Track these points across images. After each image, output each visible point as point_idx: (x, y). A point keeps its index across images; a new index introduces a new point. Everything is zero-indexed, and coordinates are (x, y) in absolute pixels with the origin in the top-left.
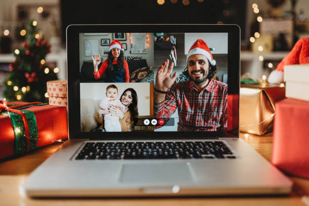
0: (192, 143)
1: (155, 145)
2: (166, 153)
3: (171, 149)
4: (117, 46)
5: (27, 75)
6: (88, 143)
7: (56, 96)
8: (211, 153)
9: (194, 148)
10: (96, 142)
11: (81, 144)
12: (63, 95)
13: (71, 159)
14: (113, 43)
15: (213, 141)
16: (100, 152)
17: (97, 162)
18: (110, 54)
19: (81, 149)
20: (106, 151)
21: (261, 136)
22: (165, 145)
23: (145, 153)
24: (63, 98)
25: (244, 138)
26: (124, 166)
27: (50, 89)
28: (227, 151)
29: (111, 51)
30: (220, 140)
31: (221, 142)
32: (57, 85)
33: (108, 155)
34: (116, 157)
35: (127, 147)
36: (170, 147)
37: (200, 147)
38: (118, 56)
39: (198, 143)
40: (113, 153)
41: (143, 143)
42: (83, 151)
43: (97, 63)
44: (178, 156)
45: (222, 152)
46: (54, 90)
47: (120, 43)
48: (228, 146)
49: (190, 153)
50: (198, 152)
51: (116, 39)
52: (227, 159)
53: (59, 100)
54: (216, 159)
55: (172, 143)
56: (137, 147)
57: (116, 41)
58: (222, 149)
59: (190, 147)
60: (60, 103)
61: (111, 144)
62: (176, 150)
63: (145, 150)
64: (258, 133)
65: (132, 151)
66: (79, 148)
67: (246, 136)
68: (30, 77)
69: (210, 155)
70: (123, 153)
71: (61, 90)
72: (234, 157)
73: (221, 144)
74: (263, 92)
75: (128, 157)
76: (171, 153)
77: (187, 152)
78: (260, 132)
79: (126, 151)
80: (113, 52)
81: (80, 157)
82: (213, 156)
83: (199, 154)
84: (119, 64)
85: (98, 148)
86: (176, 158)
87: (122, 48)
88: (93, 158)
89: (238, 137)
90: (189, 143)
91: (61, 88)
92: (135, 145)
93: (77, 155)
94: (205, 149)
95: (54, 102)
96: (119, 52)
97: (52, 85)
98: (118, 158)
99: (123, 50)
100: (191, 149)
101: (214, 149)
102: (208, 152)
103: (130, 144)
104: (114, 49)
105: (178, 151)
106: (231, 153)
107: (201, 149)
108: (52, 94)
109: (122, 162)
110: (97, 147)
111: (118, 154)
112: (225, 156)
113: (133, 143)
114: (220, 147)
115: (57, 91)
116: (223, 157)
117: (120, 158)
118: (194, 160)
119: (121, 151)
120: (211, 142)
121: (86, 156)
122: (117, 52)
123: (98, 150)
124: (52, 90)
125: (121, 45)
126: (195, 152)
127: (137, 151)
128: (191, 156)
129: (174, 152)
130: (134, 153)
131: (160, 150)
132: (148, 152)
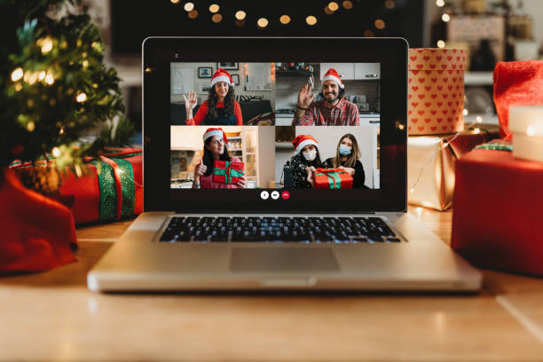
0: (334, 219)
1: (278, 221)
2: (295, 233)
3: (301, 228)
4: (224, 78)
6: (174, 218)
8: (363, 233)
9: (338, 226)
10: (186, 216)
11: (164, 218)
13: (154, 241)
14: (217, 74)
15: (367, 216)
16: (195, 230)
18: (212, 91)
19: (166, 226)
20: (203, 230)
21: (444, 211)
22: (292, 221)
23: (263, 233)
25: (415, 214)
28: (388, 231)
29: (214, 86)
30: (377, 215)
31: (379, 219)
33: (208, 235)
34: (221, 238)
35: (235, 225)
36: (301, 224)
37: (346, 225)
38: (225, 95)
39: (343, 220)
40: (214, 233)
41: (259, 218)
42: (170, 229)
43: (191, 106)
45: (380, 233)
47: (228, 74)
48: (389, 224)
49: (332, 233)
50: (343, 232)
51: (223, 68)
52: (388, 242)
54: (371, 242)
55: (304, 218)
56: (251, 224)
57: (222, 71)
58: (380, 228)
59: (331, 224)
61: (211, 219)
62: (309, 229)
63: (262, 229)
64: (438, 207)
65: (243, 230)
67: (419, 210)
69: (363, 237)
70: (230, 232)
72: (398, 241)
73: (379, 222)
75: (238, 238)
76: (303, 233)
77: (327, 233)
78: (441, 205)
79: (234, 230)
80: (217, 89)
81: (166, 237)
82: (366, 237)
83: (345, 235)
84: (226, 107)
85: (192, 226)
86: (310, 240)
87: (231, 82)
88: (185, 239)
89: (406, 212)
90: (329, 219)
92: (248, 221)
93: (160, 235)
94: (353, 228)
96: (227, 87)
98: (224, 240)
99: (233, 84)
100: (333, 228)
101: (368, 228)
102: (359, 232)
103: (240, 219)
104: (219, 84)
105: (313, 229)
106: (394, 235)
107: (348, 228)
109: (230, 245)
110: (190, 224)
111: (222, 233)
112: (385, 237)
113: (244, 218)
114: (377, 225)
116: (382, 240)
117: (227, 240)
118: (336, 242)
119: (227, 230)
120: (364, 219)
121: (176, 237)
122: (224, 87)
123: (192, 229)
125: (231, 77)
126: (339, 232)
127: (250, 230)
128: (333, 237)
129: (307, 231)
130: (247, 233)
131: (286, 228)
132: (267, 232)
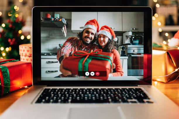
0: (119, 89)
1: (93, 90)
2: (102, 97)
3: (105, 95)
5: (9, 40)
6: (46, 89)
7: (25, 55)
8: (135, 98)
9: (122, 94)
10: (51, 88)
11: (41, 89)
12: (30, 54)
13: (32, 103)
15: (134, 88)
16: (54, 96)
17: (51, 105)
19: (40, 94)
20: (58, 96)
21: (166, 83)
22: (100, 90)
23: (86, 98)
24: (30, 56)
25: (154, 84)
26: (71, 109)
27: (21, 50)
28: (146, 97)
30: (139, 87)
31: (140, 89)
32: (26, 48)
33: (59, 99)
34: (65, 101)
35: (73, 93)
36: (104, 92)
37: (126, 93)
39: (124, 90)
40: (63, 98)
41: (85, 89)
42: (42, 96)
44: (110, 100)
45: (142, 98)
46: (24, 51)
48: (145, 92)
50: (125, 97)
52: (147, 103)
53: (27, 57)
54: (139, 104)
55: (105, 89)
56: (81, 92)
58: (141, 95)
59: (118, 92)
60: (27, 60)
61: (62, 89)
62: (108, 95)
63: (86, 95)
64: (164, 81)
65: (77, 96)
66: (39, 93)
67: (156, 83)
68: (12, 41)
70: (70, 98)
71: (28, 51)
73: (140, 91)
74: (168, 53)
75: (74, 101)
76: (106, 98)
77: (117, 98)
78: (165, 80)
79: (73, 96)
81: (39, 101)
82: (136, 100)
83: (126, 99)
85: (53, 94)
86: (109, 102)
88: (48, 102)
89: (151, 85)
90: (117, 89)
91: (28, 50)
92: (79, 91)
93: (36, 99)
94: (129, 94)
95: (24, 59)
97: (22, 47)
98: (67, 102)
100: (119, 95)
101: (136, 94)
102: (132, 97)
103: (76, 89)
105: (110, 96)
106: (149, 99)
107: (127, 95)
108: (22, 54)
109: (70, 106)
110: (52, 92)
111: (66, 98)
112: (145, 100)
113: (78, 89)
114: (140, 93)
115: (26, 52)
116: (144, 102)
117: (68, 102)
118: (122, 104)
119: (69, 96)
121: (44, 100)
124: (22, 51)
126: (123, 97)
127: (80, 96)
128: (120, 100)
129: (107, 97)
130: (78, 98)
131: (97, 95)
132: (88, 97)
